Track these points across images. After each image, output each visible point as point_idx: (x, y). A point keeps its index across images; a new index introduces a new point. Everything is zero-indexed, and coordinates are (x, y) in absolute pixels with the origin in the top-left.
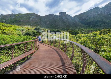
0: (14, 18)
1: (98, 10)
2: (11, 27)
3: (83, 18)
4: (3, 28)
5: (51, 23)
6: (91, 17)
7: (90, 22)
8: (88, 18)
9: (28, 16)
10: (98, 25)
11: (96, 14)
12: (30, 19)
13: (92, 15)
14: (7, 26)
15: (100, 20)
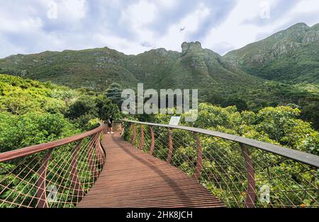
0: (52, 65)
1: (304, 32)
2: (37, 86)
3: (257, 57)
4: (9, 90)
5: (157, 76)
6: (282, 55)
7: (279, 71)
8: (273, 58)
9: (89, 58)
10: (306, 80)
11: (297, 44)
12: (97, 66)
13: (284, 47)
14: (24, 85)
15: (312, 63)
